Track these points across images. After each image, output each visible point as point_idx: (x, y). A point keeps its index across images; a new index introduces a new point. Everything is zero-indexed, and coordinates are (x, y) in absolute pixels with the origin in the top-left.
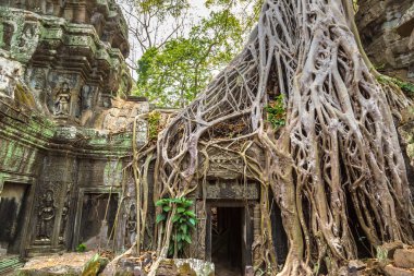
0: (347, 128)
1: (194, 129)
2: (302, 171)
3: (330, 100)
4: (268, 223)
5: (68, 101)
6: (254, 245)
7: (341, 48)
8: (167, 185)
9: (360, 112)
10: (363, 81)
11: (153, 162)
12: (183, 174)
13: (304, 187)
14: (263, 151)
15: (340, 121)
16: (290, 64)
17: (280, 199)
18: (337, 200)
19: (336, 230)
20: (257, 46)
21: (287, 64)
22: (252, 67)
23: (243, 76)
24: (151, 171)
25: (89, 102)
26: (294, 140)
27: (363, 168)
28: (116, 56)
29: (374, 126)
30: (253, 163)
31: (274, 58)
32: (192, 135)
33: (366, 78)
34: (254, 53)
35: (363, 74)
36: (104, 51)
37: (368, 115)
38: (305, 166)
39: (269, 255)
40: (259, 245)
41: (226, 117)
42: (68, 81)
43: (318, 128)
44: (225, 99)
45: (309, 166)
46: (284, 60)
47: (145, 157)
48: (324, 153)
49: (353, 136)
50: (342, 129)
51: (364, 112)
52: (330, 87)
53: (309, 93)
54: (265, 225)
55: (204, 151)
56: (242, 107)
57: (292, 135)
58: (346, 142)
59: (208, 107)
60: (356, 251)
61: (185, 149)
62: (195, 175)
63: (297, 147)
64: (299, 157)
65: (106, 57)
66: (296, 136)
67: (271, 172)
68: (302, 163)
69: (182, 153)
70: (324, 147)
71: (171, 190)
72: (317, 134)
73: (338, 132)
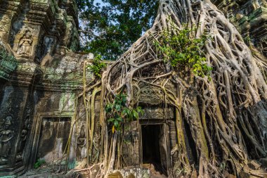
0: (233, 69)
1: (129, 69)
2: (207, 98)
4: (182, 135)
5: (31, 44)
6: (173, 152)
9: (239, 59)
10: (237, 41)
11: (98, 93)
13: (207, 109)
14: (176, 85)
15: (228, 64)
17: (190, 118)
18: (233, 117)
19: (235, 138)
23: (157, 39)
24: (97, 100)
27: (247, 95)
29: (248, 68)
30: (169, 93)
32: (128, 73)
33: (238, 39)
34: (161, 28)
36: (61, 14)
37: (244, 61)
38: (208, 95)
39: (184, 158)
40: (177, 151)
41: (149, 63)
42: (31, 29)
44: (147, 52)
45: (211, 94)
47: (92, 90)
48: (219, 85)
49: (239, 73)
50: (230, 69)
51: (241, 59)
52: (217, 44)
55: (136, 85)
56: (159, 57)
58: (234, 78)
59: (137, 56)
61: (123, 83)
62: (131, 102)
63: (201, 81)
64: (203, 88)
65: (63, 19)
68: (206, 92)
69: (121, 86)
70: (219, 82)
72: (214, 73)
73: (228, 71)
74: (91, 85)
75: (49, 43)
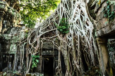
0: (82, 34)
1: (39, 34)
2: (70, 47)
3: (78, 26)
4: (60, 62)
6: (56, 68)
7: (82, 11)
8: (30, 51)
9: (86, 30)
10: (87, 21)
11: (26, 44)
12: (35, 48)
13: (70, 51)
14: (59, 41)
15: (80, 32)
16: (68, 16)
17: (64, 55)
18: (79, 54)
19: (78, 63)
20: (59, 10)
21: (67, 16)
22: (57, 16)
23: (54, 19)
24: (25, 47)
25: (5, 26)
26: (68, 38)
27: (86, 45)
28: (15, 12)
29: (89, 34)
30: (56, 44)
31: (64, 14)
32: (38, 36)
33: (88, 20)
34: (58, 12)
35: (87, 19)
36: (11, 10)
37: (88, 31)
38: (70, 45)
39: (60, 71)
40: (58, 68)
41: (48, 31)
43: (74, 34)
44: (49, 25)
45: (72, 45)
46: (67, 14)
47: (23, 43)
48: (76, 41)
49: (84, 36)
50: (81, 35)
51: (87, 30)
52: (78, 23)
53: (73, 24)
54: (59, 62)
55: (41, 41)
56: (53, 28)
57: (67, 36)
58: (82, 38)
59: (43, 28)
60: (84, 69)
61: (36, 40)
62: (39, 48)
63: (69, 40)
64: (69, 42)
65: (11, 12)
66: (68, 36)
67: (61, 47)
68: (70, 44)
69: (34, 41)
70: (76, 40)
71: (31, 53)
72: (74, 36)
73: (80, 35)
74: (23, 41)
75: (5, 23)
